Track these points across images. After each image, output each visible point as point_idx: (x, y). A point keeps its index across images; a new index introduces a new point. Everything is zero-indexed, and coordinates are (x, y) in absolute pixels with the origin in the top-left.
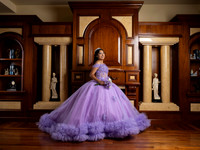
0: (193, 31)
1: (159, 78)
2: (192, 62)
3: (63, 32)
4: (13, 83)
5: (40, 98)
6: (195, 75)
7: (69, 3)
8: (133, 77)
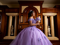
3: (16, 11)
7: (18, 1)
8: (41, 27)
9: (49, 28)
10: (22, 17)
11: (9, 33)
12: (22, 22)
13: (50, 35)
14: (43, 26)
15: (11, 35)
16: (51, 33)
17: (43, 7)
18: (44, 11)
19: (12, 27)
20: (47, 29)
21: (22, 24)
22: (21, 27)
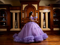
0: (54, 8)
1: (45, 21)
2: (54, 17)
3: (18, 9)
4: (4, 24)
5: (12, 28)
6: (55, 20)
7: (20, 1)
8: (38, 21)
9: (44, 22)
10: (23, 13)
11: (14, 27)
12: (23, 17)
13: (44, 27)
14: (39, 20)
15: (15, 28)
16: (45, 26)
17: (39, 6)
18: (40, 8)
19: (15, 21)
20: (42, 23)
21: (24, 19)
22: (23, 21)
